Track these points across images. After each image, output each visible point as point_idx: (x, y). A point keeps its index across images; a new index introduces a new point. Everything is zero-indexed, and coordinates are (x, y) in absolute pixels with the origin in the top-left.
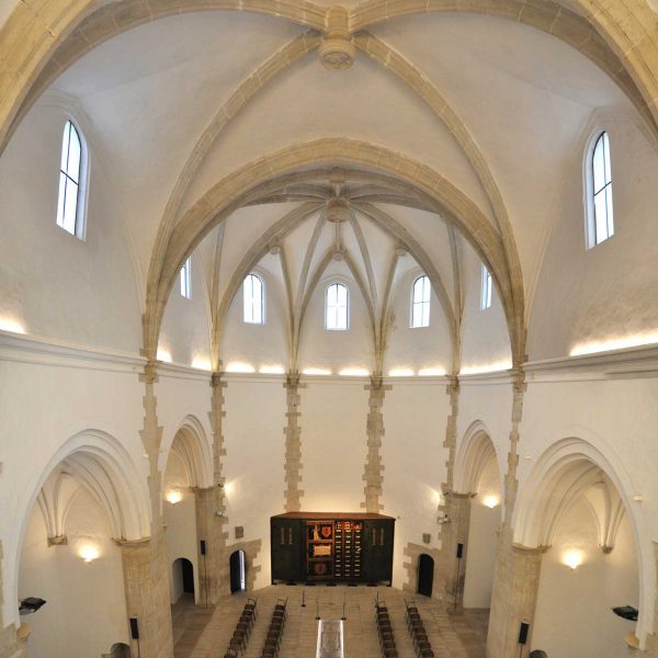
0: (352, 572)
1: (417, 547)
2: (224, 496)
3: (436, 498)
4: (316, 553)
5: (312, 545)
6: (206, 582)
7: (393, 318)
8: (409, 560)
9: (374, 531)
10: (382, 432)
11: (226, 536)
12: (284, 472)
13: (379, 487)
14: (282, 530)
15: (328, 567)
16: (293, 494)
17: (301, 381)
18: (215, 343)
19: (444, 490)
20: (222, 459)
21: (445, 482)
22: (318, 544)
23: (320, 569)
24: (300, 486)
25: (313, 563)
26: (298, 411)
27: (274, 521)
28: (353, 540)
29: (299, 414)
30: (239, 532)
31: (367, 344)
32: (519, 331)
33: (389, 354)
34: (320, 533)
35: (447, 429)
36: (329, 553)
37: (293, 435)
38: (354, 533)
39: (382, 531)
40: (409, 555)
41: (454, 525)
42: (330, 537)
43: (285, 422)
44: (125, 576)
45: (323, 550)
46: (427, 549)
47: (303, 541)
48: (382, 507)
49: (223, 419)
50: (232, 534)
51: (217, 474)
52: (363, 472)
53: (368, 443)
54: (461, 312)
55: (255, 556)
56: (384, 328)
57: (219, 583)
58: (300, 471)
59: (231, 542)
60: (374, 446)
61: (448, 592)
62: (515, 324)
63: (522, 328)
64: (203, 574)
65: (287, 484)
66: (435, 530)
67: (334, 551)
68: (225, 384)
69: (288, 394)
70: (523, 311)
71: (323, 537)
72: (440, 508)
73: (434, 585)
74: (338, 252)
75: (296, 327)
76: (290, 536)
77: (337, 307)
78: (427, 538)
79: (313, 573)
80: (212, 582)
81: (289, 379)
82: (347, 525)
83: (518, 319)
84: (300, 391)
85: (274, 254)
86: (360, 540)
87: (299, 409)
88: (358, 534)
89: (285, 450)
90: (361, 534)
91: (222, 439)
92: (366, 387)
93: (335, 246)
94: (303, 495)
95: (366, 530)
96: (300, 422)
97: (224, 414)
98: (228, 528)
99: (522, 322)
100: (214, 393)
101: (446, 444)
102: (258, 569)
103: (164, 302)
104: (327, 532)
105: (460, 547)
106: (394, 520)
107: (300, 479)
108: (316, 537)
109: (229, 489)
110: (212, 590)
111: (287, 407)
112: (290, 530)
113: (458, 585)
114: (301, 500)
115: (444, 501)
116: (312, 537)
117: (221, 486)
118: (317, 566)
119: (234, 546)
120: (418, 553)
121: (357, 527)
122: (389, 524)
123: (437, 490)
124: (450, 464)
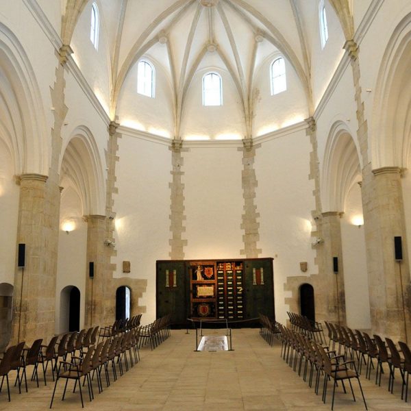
0: (235, 315)
1: (296, 278)
2: (113, 229)
3: (308, 225)
4: (199, 294)
5: (195, 286)
6: (92, 306)
7: (257, 92)
8: (290, 294)
9: (254, 271)
10: (256, 184)
11: (113, 267)
12: (169, 222)
13: (256, 234)
14: (167, 273)
15: (212, 309)
16: (177, 243)
17: (183, 146)
18: (113, 100)
19: (313, 216)
20: (114, 196)
21: (315, 209)
22: (201, 285)
23: (203, 310)
24: (184, 236)
25: (197, 304)
26: (182, 170)
27: (160, 264)
28: (235, 281)
29: (183, 173)
30: (126, 267)
31: (238, 115)
32: (347, 19)
33: (256, 120)
34: (202, 273)
35: (311, 163)
36: (212, 294)
37: (177, 191)
38: (235, 274)
39: (262, 270)
40: (289, 290)
41: (327, 244)
42: (213, 278)
43: (170, 178)
44: (20, 206)
45: (206, 291)
46: (305, 278)
47: (186, 282)
48: (260, 251)
49: (117, 162)
50: (120, 268)
51: (108, 208)
52: (241, 221)
53: (244, 195)
54: (309, 69)
55: (141, 296)
56: (251, 100)
57: (105, 313)
58: (184, 222)
59: (118, 274)
60: (249, 197)
61: (330, 311)
62: (344, 15)
63: (349, 17)
64: (90, 299)
65: (171, 233)
66: (310, 256)
67: (217, 292)
68: (120, 135)
69: (173, 156)
70: (348, 5)
71: (205, 277)
72: (313, 234)
73: (316, 312)
74: (211, 46)
75: (180, 100)
76: (175, 277)
77: (212, 90)
78: (304, 267)
79: (196, 314)
80: (98, 308)
81: (173, 144)
82: (228, 266)
83: (345, 10)
84: (183, 154)
85: (162, 43)
86: (241, 280)
87: (182, 169)
88: (239, 275)
89: (169, 202)
90: (242, 274)
91: (115, 179)
92: (239, 149)
93: (209, 41)
94: (186, 245)
95: (247, 270)
96: (183, 179)
97: (118, 159)
98: (117, 260)
99: (349, 13)
100: (111, 139)
101: (311, 177)
102: (144, 309)
103: (79, 12)
104: (210, 272)
105: (335, 260)
106: (273, 259)
107: (184, 229)
108: (199, 278)
109: (119, 224)
110: (97, 316)
111: (172, 167)
112: (175, 272)
113: (340, 302)
114: (185, 249)
115: (315, 227)
116: (195, 277)
117: (112, 218)
118: (201, 307)
119: (120, 279)
120: (297, 285)
121: (238, 268)
122: (267, 264)
123: (308, 219)
124: (316, 193)
